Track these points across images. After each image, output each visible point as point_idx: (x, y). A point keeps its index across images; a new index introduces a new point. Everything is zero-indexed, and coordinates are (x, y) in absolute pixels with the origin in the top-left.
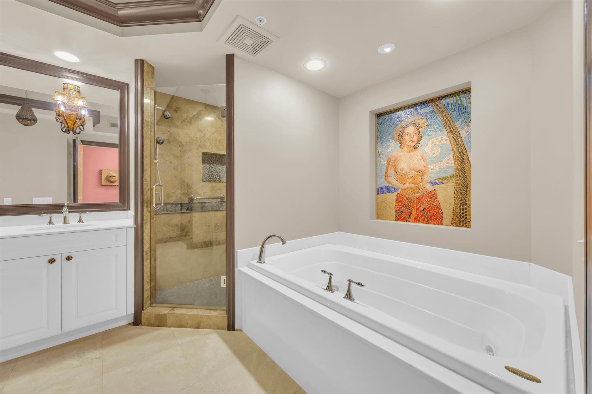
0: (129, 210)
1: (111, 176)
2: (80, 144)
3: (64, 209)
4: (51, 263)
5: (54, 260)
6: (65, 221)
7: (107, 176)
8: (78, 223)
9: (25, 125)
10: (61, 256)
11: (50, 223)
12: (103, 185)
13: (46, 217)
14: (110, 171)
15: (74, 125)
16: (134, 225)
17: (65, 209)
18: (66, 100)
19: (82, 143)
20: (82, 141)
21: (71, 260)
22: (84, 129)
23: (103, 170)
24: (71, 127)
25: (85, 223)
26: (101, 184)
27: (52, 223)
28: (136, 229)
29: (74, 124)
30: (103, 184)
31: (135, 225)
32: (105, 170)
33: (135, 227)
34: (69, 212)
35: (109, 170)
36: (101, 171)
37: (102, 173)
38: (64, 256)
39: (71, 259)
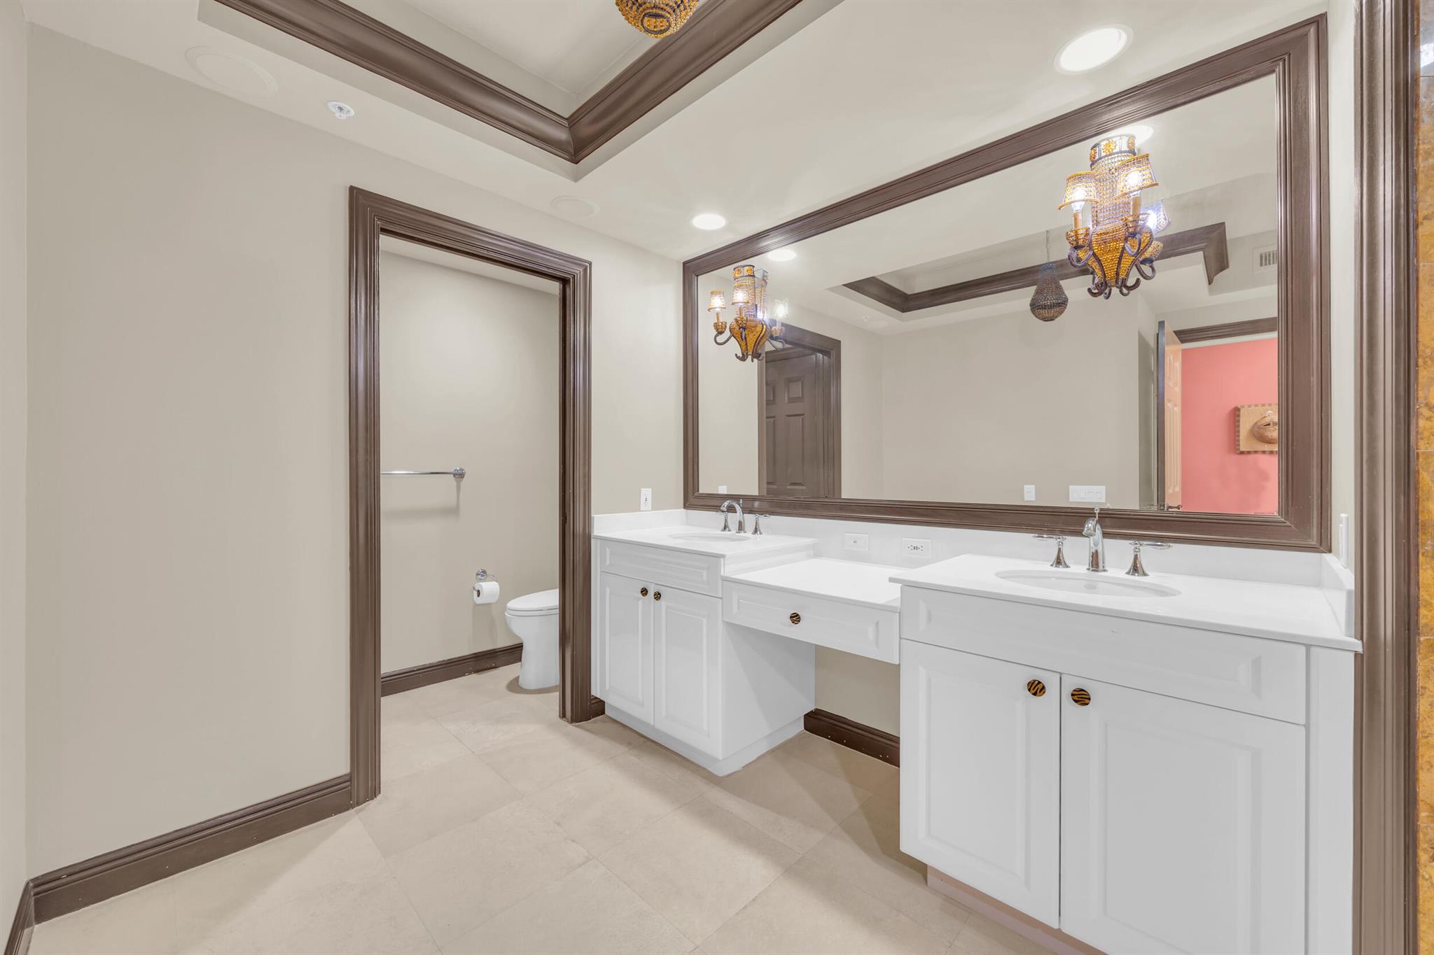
0: (1330, 551)
1: (1269, 425)
2: (1174, 343)
3: (1088, 527)
4: (1035, 694)
5: (1040, 686)
6: (1095, 562)
7: (1256, 423)
8: (1128, 573)
9: (1045, 319)
10: (1061, 678)
11: (1059, 561)
12: (1242, 453)
13: (1049, 544)
14: (1267, 407)
15: (1119, 263)
16: (1353, 640)
17: (1090, 525)
18: (1094, 193)
19: (1179, 338)
20: (1178, 333)
21: (1087, 704)
22: (1153, 270)
23: (1243, 407)
24: (1111, 274)
25: (1153, 578)
26: (1239, 449)
27: (1063, 563)
28: (1366, 667)
29: (1120, 259)
30: (1242, 449)
31: (1360, 642)
32: (1249, 406)
33: (1360, 650)
34: (1105, 535)
35: (1263, 405)
36: (1235, 413)
37: (1239, 416)
38: (1070, 685)
39: (1087, 701)
